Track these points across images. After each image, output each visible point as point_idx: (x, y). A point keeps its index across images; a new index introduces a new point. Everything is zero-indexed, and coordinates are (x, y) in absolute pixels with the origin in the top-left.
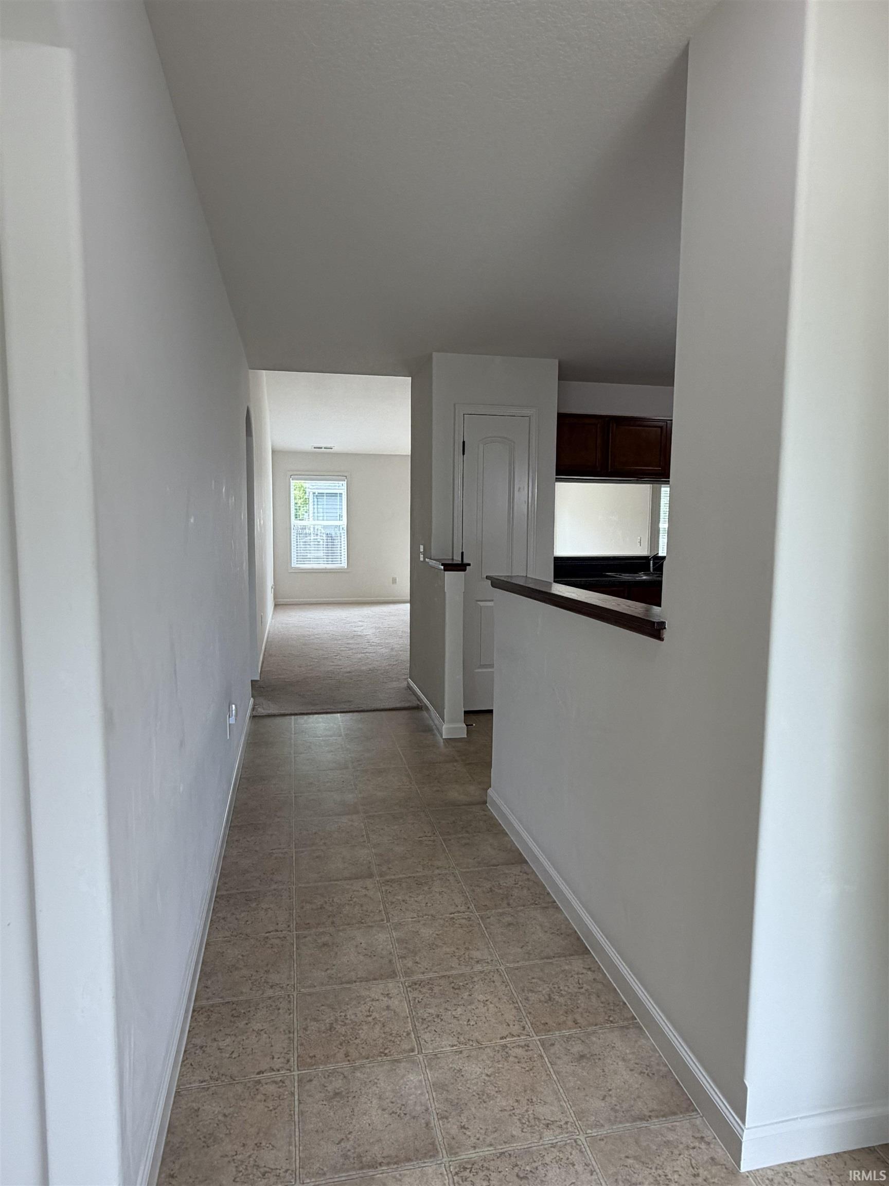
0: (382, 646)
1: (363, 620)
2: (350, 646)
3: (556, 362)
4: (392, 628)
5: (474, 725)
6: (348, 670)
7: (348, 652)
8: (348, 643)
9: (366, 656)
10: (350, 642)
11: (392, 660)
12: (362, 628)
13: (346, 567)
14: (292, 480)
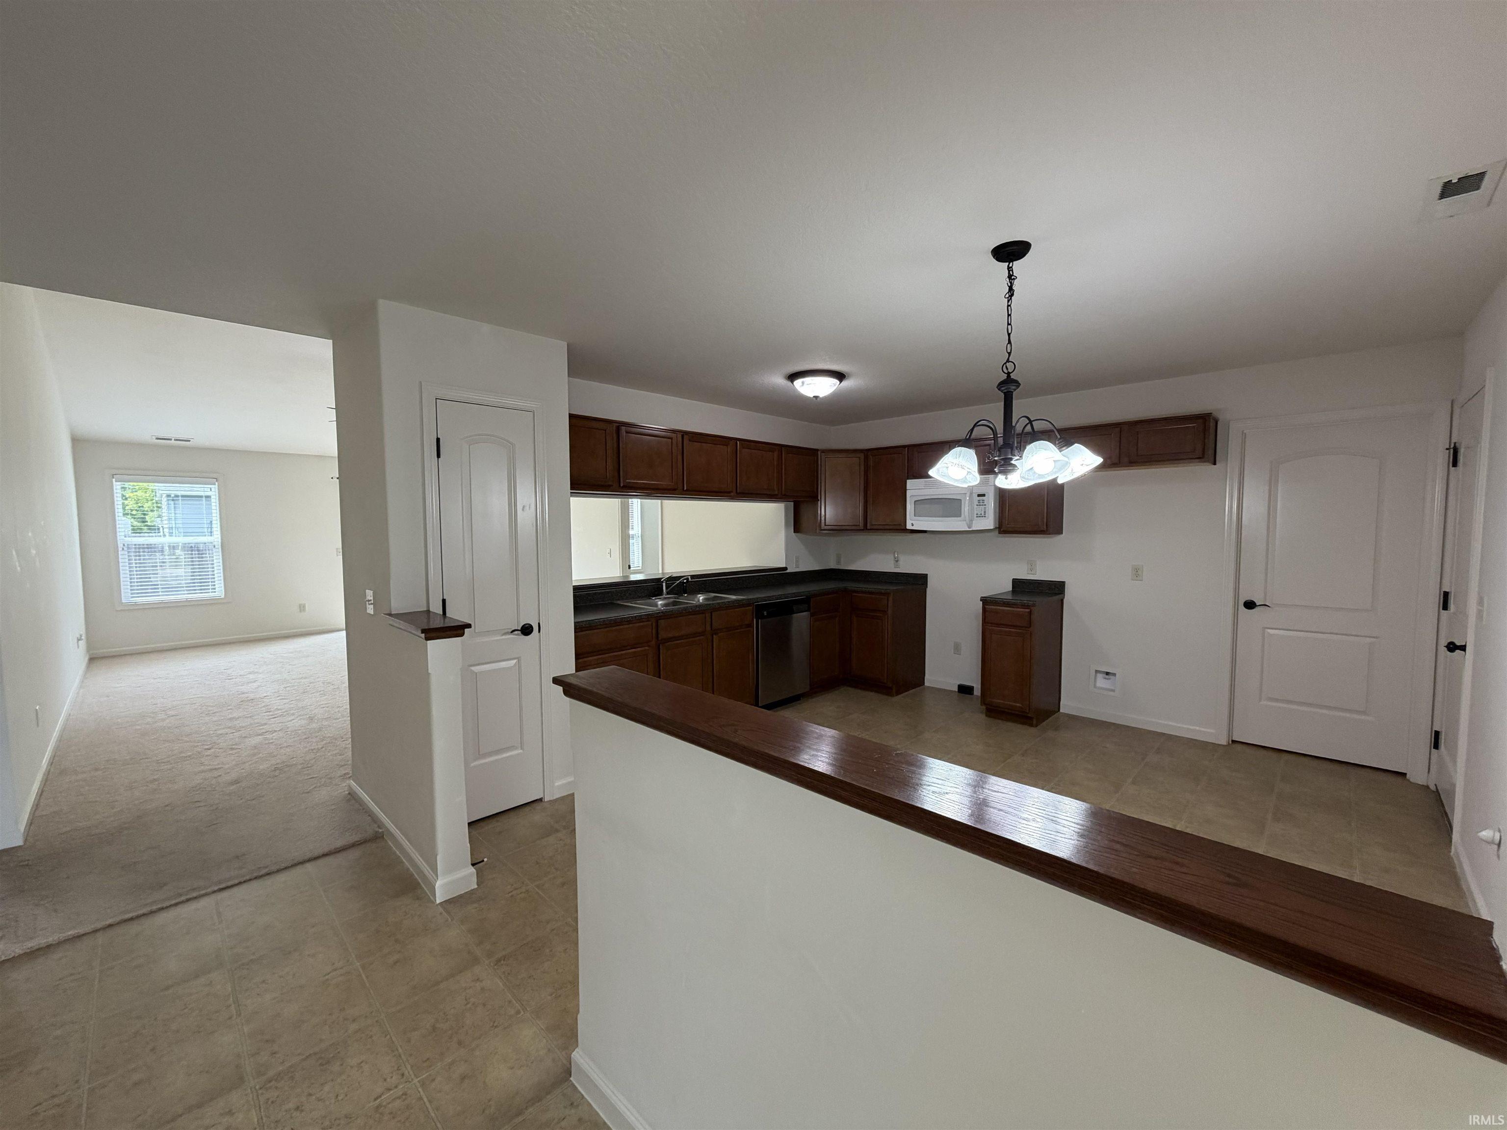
0: (293, 714)
1: (256, 670)
2: (236, 723)
3: (564, 345)
4: (305, 678)
5: (485, 860)
6: (234, 775)
7: (231, 736)
8: (231, 719)
9: (266, 739)
10: (235, 715)
11: (314, 740)
12: (255, 685)
13: (223, 597)
14: (116, 481)
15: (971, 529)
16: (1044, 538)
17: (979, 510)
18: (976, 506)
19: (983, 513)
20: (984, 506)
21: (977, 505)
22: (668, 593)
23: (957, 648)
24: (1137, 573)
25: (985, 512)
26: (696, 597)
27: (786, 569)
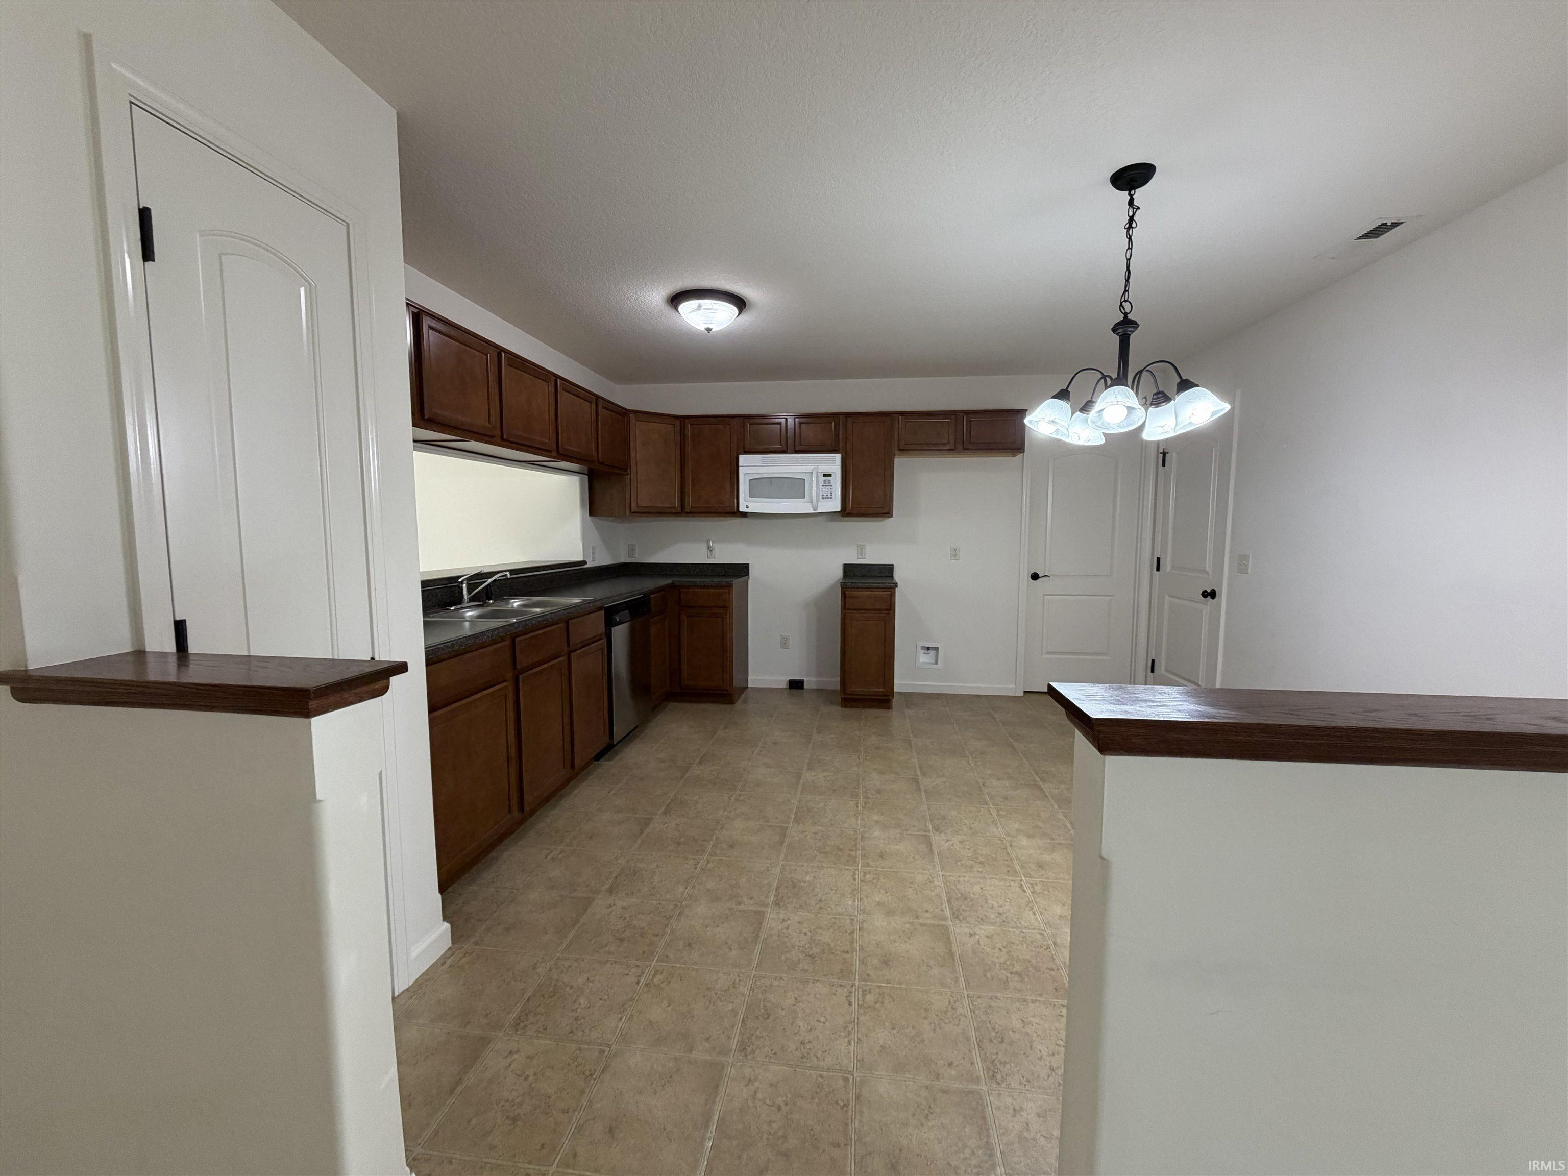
3: (391, 112)
15: (816, 512)
16: (874, 521)
17: (825, 491)
18: (821, 487)
19: (829, 494)
20: (830, 487)
21: (823, 486)
22: (471, 600)
23: (784, 642)
24: (955, 553)
25: (831, 493)
26: (509, 603)
27: (584, 562)
